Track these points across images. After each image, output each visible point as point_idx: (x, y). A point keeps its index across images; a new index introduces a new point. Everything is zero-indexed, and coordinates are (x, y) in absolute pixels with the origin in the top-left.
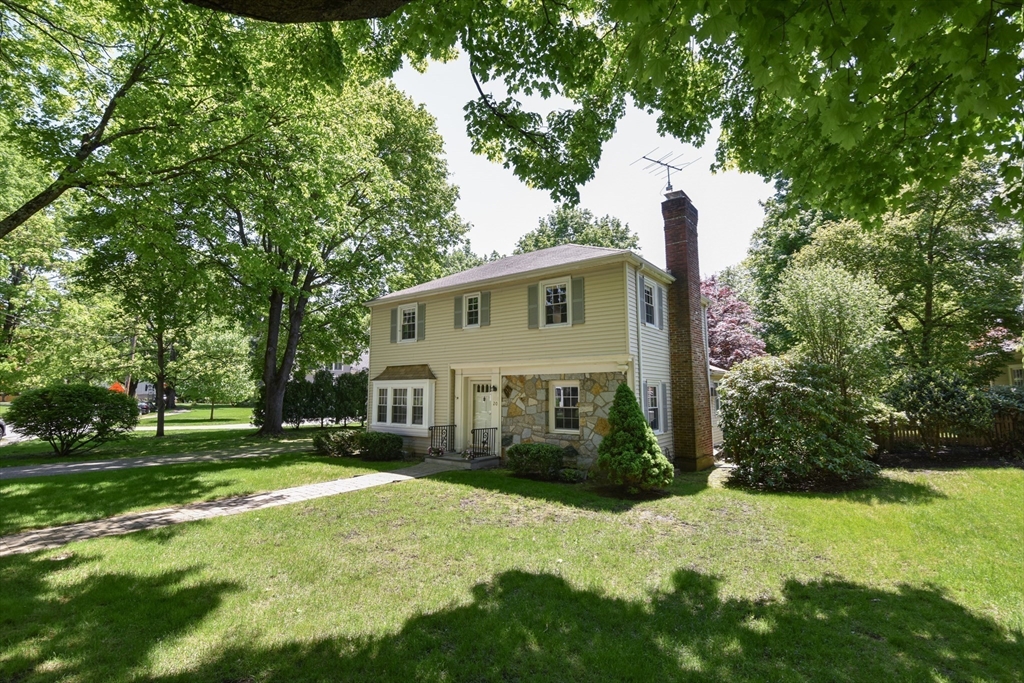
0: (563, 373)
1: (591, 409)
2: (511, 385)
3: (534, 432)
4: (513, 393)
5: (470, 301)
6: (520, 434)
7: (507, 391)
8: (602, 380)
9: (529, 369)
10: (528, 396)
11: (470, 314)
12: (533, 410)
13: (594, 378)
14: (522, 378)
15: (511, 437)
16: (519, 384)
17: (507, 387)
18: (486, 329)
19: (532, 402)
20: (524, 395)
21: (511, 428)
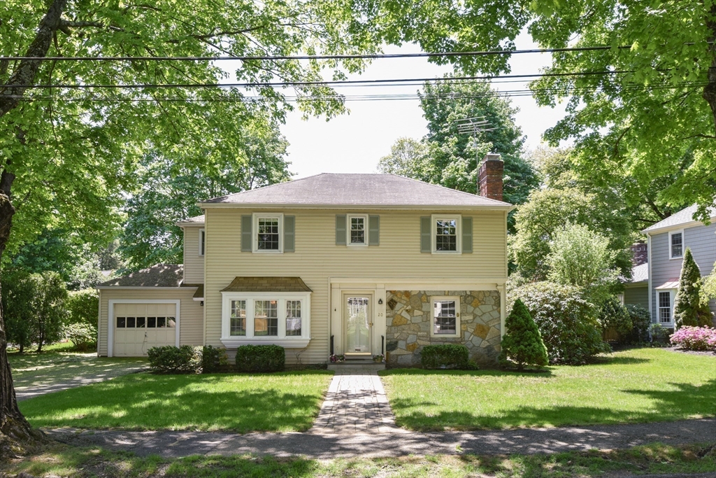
0: (447, 290)
1: (471, 318)
2: (395, 298)
3: (419, 338)
4: (398, 306)
5: (354, 221)
6: (406, 340)
7: (391, 304)
8: (481, 296)
9: (415, 286)
10: (413, 308)
11: (353, 233)
12: (419, 320)
13: (475, 295)
14: (407, 293)
15: (396, 343)
16: (404, 297)
17: (392, 300)
18: (374, 249)
19: (417, 313)
20: (409, 307)
21: (396, 335)
